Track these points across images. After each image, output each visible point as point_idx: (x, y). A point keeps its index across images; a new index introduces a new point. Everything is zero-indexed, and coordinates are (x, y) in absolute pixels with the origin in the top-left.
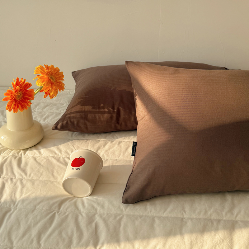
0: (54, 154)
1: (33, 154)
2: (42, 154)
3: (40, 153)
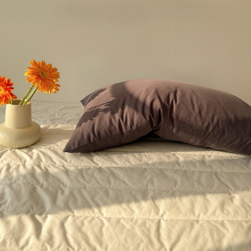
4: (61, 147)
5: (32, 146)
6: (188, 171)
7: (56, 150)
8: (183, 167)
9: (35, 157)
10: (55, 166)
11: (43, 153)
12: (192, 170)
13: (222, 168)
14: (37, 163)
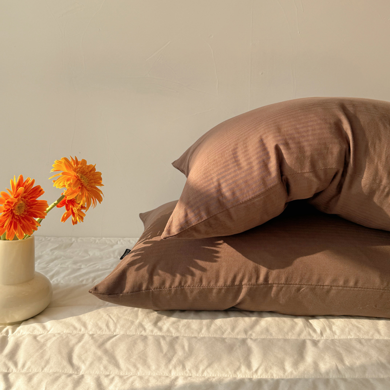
0: (71, 328)
1: (31, 330)
2: (49, 329)
3: (44, 328)
8: (256, 371)
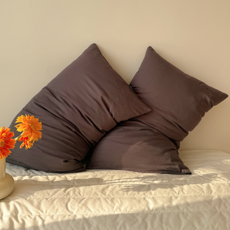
4: (37, 197)
5: (8, 197)
6: (157, 214)
7: (32, 199)
9: (12, 208)
10: (31, 216)
11: (20, 204)
12: (160, 212)
13: (188, 207)
14: (14, 214)
